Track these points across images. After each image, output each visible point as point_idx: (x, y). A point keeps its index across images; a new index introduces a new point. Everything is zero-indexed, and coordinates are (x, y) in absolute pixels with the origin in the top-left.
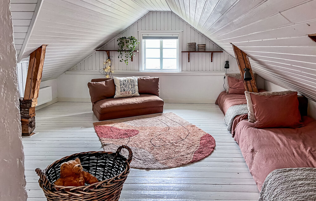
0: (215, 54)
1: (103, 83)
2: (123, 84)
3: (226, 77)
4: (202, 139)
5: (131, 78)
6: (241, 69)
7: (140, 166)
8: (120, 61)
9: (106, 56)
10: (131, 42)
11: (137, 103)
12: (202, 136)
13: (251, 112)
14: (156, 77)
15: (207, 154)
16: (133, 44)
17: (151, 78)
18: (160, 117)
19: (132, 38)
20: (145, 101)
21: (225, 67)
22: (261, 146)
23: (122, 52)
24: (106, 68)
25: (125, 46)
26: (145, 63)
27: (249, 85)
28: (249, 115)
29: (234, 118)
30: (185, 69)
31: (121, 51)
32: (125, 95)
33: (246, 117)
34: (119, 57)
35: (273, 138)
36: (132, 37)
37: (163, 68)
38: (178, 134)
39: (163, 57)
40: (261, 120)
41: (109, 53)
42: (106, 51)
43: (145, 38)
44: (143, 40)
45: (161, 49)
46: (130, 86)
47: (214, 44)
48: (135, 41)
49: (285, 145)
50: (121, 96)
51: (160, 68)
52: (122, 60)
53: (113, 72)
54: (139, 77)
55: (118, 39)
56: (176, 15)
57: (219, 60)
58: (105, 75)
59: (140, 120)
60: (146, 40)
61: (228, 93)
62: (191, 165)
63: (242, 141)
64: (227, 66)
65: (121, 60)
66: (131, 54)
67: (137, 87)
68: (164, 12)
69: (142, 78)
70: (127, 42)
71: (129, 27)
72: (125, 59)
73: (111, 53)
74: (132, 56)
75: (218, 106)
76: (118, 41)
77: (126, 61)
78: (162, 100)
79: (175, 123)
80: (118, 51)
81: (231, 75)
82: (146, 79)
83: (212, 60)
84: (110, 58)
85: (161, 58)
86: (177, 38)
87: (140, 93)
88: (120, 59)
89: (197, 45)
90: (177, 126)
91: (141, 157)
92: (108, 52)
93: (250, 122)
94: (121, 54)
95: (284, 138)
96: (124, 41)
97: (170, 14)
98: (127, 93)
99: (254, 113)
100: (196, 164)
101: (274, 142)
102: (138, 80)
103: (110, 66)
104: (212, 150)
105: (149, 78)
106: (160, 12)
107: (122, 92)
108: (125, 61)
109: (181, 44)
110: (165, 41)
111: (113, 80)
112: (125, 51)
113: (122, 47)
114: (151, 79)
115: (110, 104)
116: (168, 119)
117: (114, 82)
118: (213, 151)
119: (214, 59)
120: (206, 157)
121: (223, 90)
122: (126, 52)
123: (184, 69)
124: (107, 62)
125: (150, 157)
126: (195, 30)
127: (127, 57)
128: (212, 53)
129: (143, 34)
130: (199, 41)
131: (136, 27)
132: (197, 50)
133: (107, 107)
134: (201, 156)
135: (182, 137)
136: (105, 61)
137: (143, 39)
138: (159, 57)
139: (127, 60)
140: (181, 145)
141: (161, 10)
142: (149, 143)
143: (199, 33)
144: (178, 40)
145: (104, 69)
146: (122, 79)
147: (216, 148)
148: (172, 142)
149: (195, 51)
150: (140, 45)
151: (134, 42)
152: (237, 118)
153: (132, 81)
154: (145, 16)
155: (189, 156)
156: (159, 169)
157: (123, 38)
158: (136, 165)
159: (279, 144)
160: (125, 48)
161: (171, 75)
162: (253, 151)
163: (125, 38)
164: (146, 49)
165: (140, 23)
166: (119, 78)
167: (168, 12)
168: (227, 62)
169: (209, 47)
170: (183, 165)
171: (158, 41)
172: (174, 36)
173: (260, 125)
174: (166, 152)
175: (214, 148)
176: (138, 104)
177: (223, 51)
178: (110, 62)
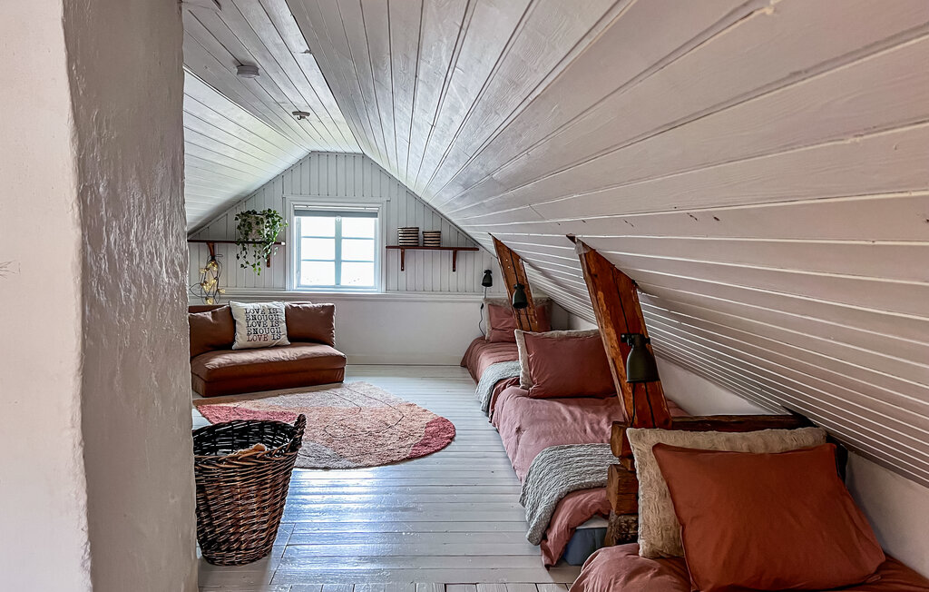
0: (461, 253)
1: (208, 315)
2: (253, 317)
3: (486, 306)
4: (428, 425)
5: (270, 304)
6: (509, 286)
7: (312, 464)
8: (242, 266)
9: (205, 254)
10: (268, 222)
11: (286, 359)
12: (429, 420)
13: (525, 369)
14: (326, 304)
15: (439, 447)
16: (271, 227)
17: (315, 305)
18: (339, 391)
19: (269, 214)
20: (304, 355)
21: (483, 284)
22: (533, 422)
23: (246, 246)
24: (206, 282)
25: (254, 231)
26: (299, 270)
27: (523, 318)
28: (521, 375)
29: (495, 385)
30: (392, 285)
31: (243, 242)
32: (258, 343)
33: (516, 382)
34: (238, 258)
35: (559, 411)
36: (269, 210)
37: (343, 284)
38: (380, 418)
39: (343, 258)
40: (541, 382)
41: (213, 246)
42: (208, 242)
43: (299, 213)
44: (296, 218)
45: (338, 239)
46: (269, 323)
47: (460, 231)
48: (276, 219)
49: (575, 419)
50: (249, 344)
51: (333, 284)
52: (247, 263)
53: (222, 291)
54: (287, 303)
55: (238, 215)
56: (373, 163)
57: (471, 269)
58: (204, 299)
59: (295, 396)
60: (302, 218)
61: (488, 340)
62: (408, 463)
63: (505, 421)
64: (488, 281)
65: (244, 263)
66: (266, 250)
67: (284, 324)
68: (346, 155)
69: (295, 305)
70: (258, 223)
71: (263, 188)
72: (252, 260)
73: (219, 249)
74: (268, 256)
75: (466, 370)
76: (236, 219)
77: (257, 267)
78: (343, 354)
79: (372, 401)
80: (237, 243)
81: (496, 300)
82: (304, 308)
83: (454, 266)
84: (216, 258)
85: (338, 261)
86: (374, 215)
87: (290, 338)
88: (242, 261)
89: (420, 232)
90: (378, 406)
91: (309, 452)
92: (211, 244)
93: (523, 388)
94: (244, 249)
95: (577, 411)
96: (252, 219)
97: (359, 161)
98: (262, 339)
99: (530, 370)
100: (415, 461)
101: (559, 417)
102: (286, 309)
103: (217, 278)
104: (449, 440)
105: (310, 305)
106: (337, 154)
107: (251, 337)
108: (254, 266)
109: (385, 229)
110: (345, 221)
111: (230, 308)
112: (253, 242)
113: (247, 234)
114: (315, 308)
115: (228, 361)
116: (357, 395)
117: (231, 313)
118: (449, 443)
119: (460, 264)
120: (436, 451)
121: (478, 334)
122: (255, 246)
123: (391, 287)
124: (208, 269)
125: (328, 453)
126: (416, 198)
127: (259, 258)
128: (455, 251)
129: (295, 203)
130: (426, 225)
131: (278, 186)
132: (421, 245)
133: (222, 368)
134: (425, 450)
135: (389, 422)
136: (203, 265)
137: (296, 215)
138: (333, 258)
139: (258, 264)
140: (386, 435)
141: (339, 150)
142: (322, 432)
143: (426, 205)
144: (377, 219)
145: (202, 285)
146: (250, 306)
147: (456, 438)
148: (368, 430)
149: (416, 247)
150: (287, 230)
151: (274, 223)
152: (502, 384)
153: (274, 312)
154: (300, 162)
155: (403, 450)
156: (349, 468)
157: (249, 212)
158: (302, 464)
159: (565, 419)
160: (254, 237)
161: (362, 300)
162: (519, 430)
163: (255, 213)
164: (303, 240)
165: (288, 177)
166: (244, 304)
167: (355, 155)
168: (488, 272)
169: (448, 237)
170: (393, 463)
171: (332, 220)
172: (368, 210)
173: (539, 391)
174: (358, 445)
175: (452, 439)
176: (290, 362)
177: (480, 248)
178: (215, 269)
